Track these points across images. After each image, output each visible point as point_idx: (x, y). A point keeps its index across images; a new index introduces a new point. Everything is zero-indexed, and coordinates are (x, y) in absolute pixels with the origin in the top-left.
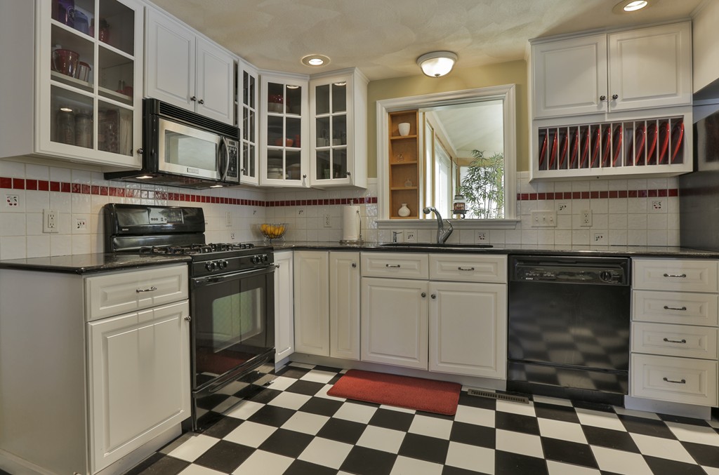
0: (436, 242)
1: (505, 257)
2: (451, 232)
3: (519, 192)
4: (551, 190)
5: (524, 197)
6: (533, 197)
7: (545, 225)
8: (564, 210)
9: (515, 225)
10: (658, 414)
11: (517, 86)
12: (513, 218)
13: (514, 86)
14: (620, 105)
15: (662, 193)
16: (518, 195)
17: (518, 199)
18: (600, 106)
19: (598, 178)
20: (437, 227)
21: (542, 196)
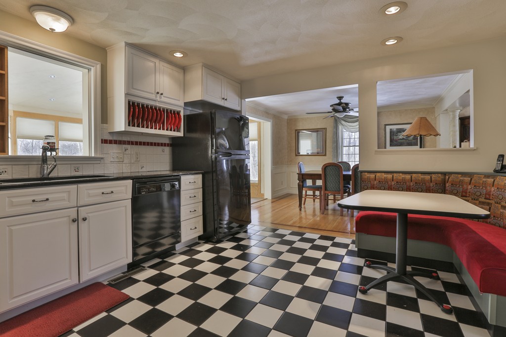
0: (39, 176)
1: (131, 181)
2: (55, 166)
3: (102, 138)
4: (120, 139)
5: (105, 141)
6: (111, 142)
7: (118, 160)
8: (127, 152)
9: (100, 161)
10: (186, 247)
11: (102, 65)
12: (98, 156)
13: (100, 64)
14: (163, 99)
15: (165, 145)
16: (102, 140)
17: (102, 143)
18: (156, 97)
19: (142, 134)
20: (40, 163)
21: (116, 142)
